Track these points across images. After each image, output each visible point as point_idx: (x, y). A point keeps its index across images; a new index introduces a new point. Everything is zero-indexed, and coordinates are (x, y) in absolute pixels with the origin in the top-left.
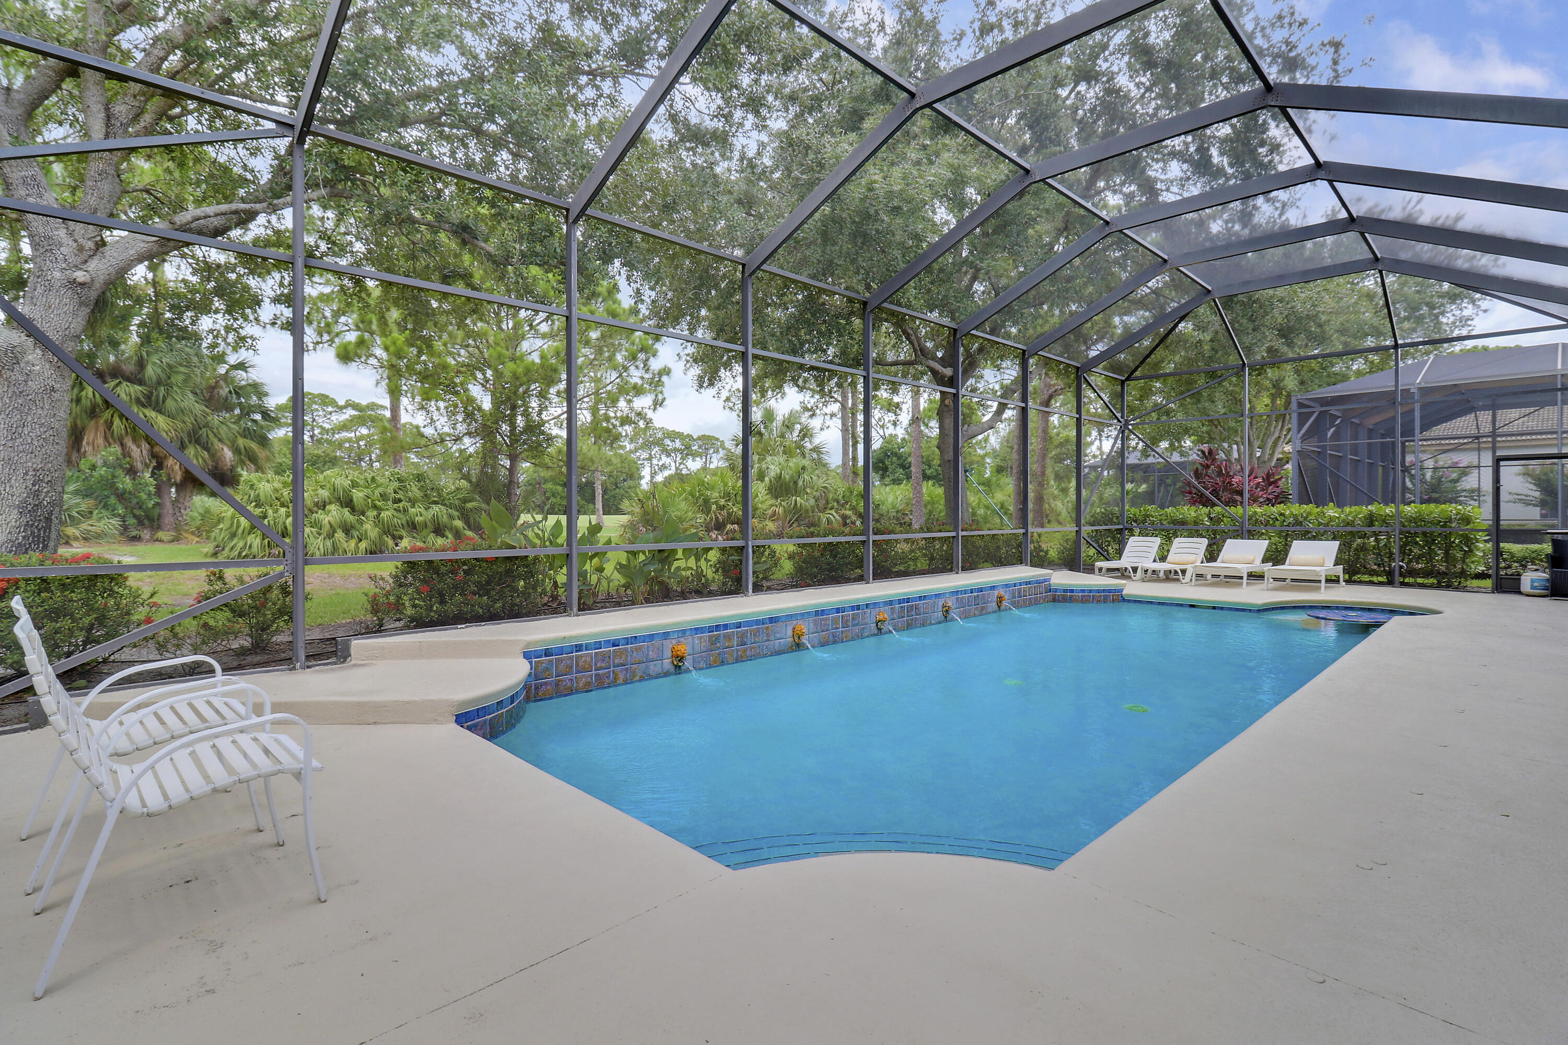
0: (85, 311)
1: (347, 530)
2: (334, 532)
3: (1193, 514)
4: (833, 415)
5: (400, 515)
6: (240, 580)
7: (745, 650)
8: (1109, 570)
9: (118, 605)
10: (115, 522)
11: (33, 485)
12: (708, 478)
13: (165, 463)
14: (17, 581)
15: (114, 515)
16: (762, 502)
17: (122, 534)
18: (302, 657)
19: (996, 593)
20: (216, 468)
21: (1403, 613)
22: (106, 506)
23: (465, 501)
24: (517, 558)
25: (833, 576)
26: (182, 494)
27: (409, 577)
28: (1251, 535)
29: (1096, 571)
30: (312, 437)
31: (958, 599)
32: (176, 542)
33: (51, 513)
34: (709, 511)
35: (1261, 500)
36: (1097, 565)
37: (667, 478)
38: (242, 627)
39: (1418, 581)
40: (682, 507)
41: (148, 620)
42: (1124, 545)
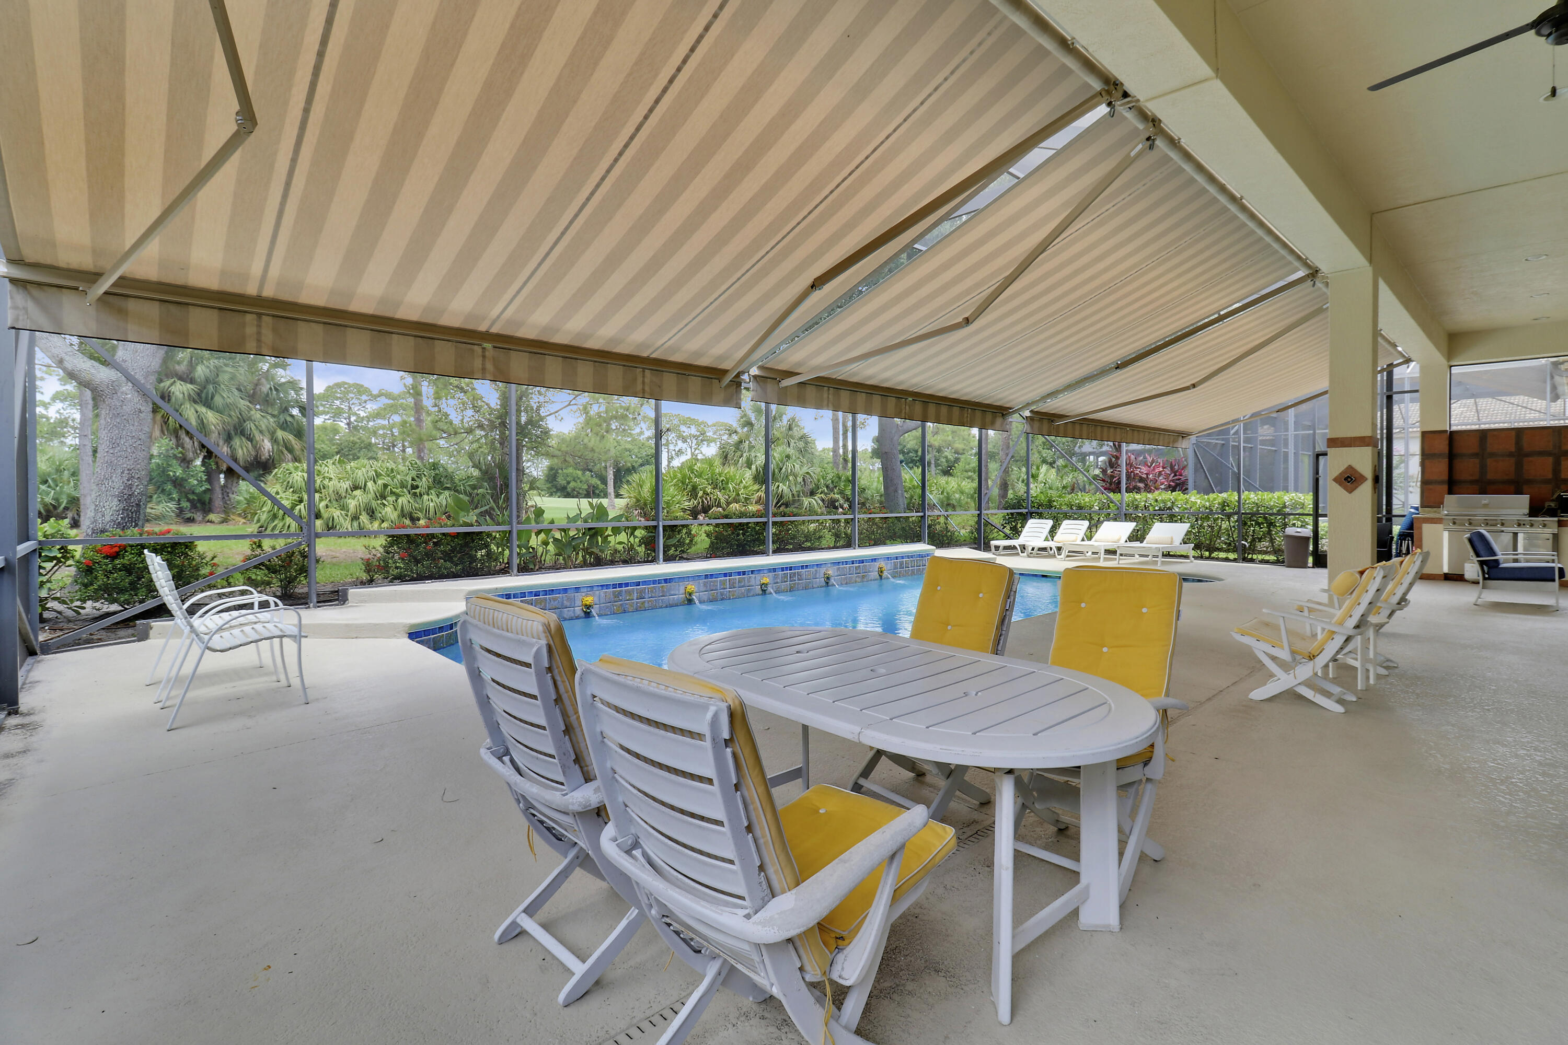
1: (372, 514)
2: (359, 515)
3: (1086, 500)
6: (274, 548)
7: (644, 603)
8: (1006, 548)
9: (190, 564)
10: (173, 505)
11: (128, 480)
12: (697, 466)
14: (125, 548)
15: (171, 500)
17: (178, 516)
18: (315, 600)
19: (877, 564)
20: (256, 457)
21: (1193, 581)
22: (163, 491)
23: (474, 487)
24: (473, 533)
25: (742, 551)
26: (230, 481)
27: (395, 547)
28: (1127, 517)
29: (993, 549)
30: (348, 424)
31: (838, 569)
32: (224, 521)
33: (140, 501)
34: (697, 496)
35: (1163, 487)
36: (993, 543)
37: (683, 463)
38: (274, 581)
39: (1260, 557)
40: (670, 492)
41: (211, 574)
42: (1023, 527)
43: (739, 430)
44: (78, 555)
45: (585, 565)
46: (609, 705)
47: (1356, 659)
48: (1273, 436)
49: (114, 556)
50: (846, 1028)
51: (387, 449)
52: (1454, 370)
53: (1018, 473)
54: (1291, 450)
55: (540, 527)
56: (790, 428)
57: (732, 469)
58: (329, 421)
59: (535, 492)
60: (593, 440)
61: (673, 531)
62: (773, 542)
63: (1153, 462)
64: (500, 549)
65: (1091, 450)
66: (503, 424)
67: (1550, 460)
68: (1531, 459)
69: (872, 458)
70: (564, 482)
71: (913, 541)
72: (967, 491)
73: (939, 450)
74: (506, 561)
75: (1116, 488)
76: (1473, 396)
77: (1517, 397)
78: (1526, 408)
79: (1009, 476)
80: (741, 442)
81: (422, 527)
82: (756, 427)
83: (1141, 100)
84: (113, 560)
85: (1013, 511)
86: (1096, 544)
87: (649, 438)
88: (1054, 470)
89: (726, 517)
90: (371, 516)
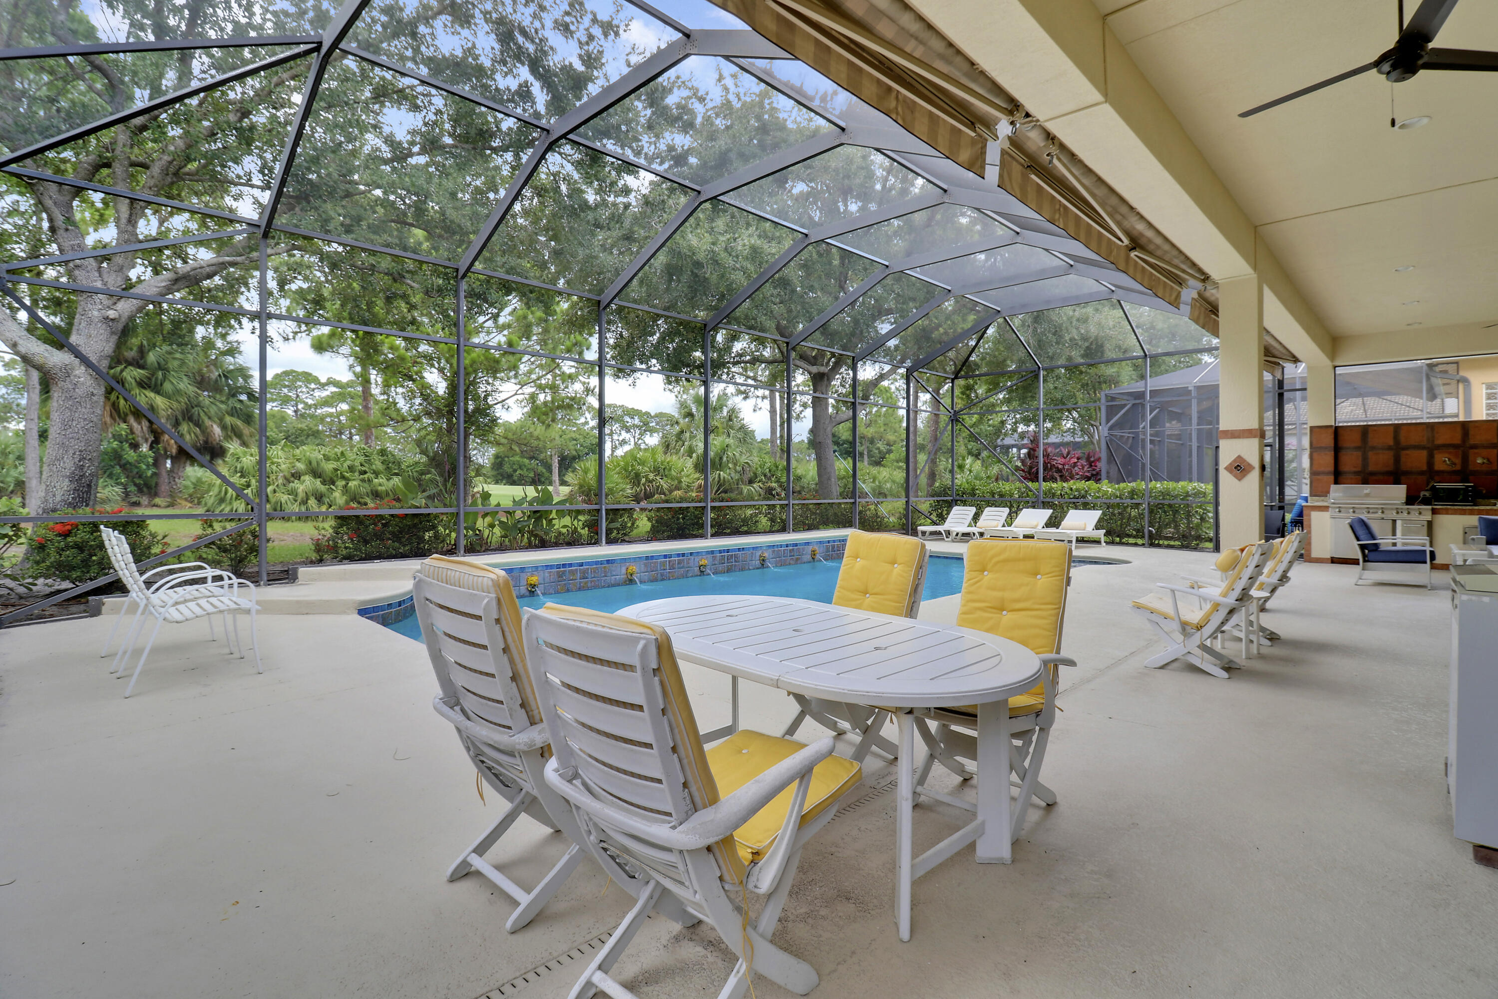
0: (115, 338)
1: (320, 498)
2: (307, 499)
3: (1007, 488)
4: (764, 398)
5: (366, 485)
6: (224, 529)
7: (586, 583)
8: (932, 533)
9: (141, 543)
10: (118, 489)
11: (79, 461)
12: (640, 455)
13: (162, 438)
14: (77, 526)
15: (118, 484)
16: (688, 476)
17: (124, 500)
18: (266, 578)
19: (810, 548)
20: (206, 442)
22: (110, 476)
23: (422, 473)
24: (422, 514)
25: (681, 534)
26: (176, 465)
27: (345, 528)
28: (1045, 505)
29: (920, 534)
30: (295, 411)
31: (773, 552)
32: (171, 505)
33: (91, 481)
34: (639, 484)
35: (1078, 477)
36: (920, 528)
37: (626, 452)
38: (225, 559)
39: (1166, 543)
40: (613, 480)
41: (163, 552)
42: (948, 514)
43: (681, 421)
44: (29, 532)
45: (530, 547)
46: (552, 646)
47: (1241, 631)
48: (1180, 430)
49: (67, 534)
50: (762, 936)
51: (335, 437)
52: (1339, 371)
53: (944, 463)
54: (1195, 444)
55: (487, 509)
56: (730, 420)
57: (674, 458)
58: (276, 409)
59: (481, 478)
60: (539, 429)
61: (615, 515)
62: (711, 526)
63: (1068, 453)
64: (447, 531)
65: (1013, 442)
66: (451, 412)
67: (1424, 453)
68: (1407, 452)
69: (808, 449)
70: (510, 471)
71: (845, 527)
72: (898, 480)
73: (872, 441)
74: (453, 542)
75: (1034, 478)
76: (1360, 395)
77: (1401, 397)
78: (1409, 407)
79: (937, 466)
80: (682, 432)
81: (372, 508)
82: (696, 418)
83: (1041, 119)
84: (65, 538)
85: (939, 499)
86: (1015, 529)
87: (593, 428)
88: (979, 462)
89: (667, 501)
90: (319, 501)
